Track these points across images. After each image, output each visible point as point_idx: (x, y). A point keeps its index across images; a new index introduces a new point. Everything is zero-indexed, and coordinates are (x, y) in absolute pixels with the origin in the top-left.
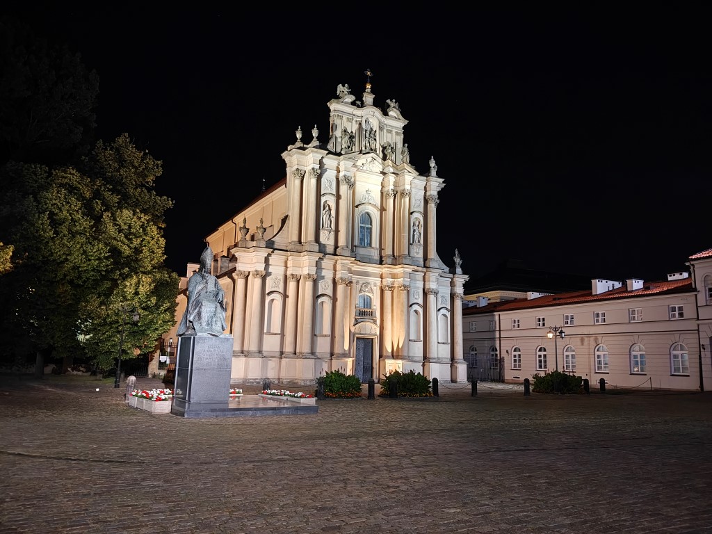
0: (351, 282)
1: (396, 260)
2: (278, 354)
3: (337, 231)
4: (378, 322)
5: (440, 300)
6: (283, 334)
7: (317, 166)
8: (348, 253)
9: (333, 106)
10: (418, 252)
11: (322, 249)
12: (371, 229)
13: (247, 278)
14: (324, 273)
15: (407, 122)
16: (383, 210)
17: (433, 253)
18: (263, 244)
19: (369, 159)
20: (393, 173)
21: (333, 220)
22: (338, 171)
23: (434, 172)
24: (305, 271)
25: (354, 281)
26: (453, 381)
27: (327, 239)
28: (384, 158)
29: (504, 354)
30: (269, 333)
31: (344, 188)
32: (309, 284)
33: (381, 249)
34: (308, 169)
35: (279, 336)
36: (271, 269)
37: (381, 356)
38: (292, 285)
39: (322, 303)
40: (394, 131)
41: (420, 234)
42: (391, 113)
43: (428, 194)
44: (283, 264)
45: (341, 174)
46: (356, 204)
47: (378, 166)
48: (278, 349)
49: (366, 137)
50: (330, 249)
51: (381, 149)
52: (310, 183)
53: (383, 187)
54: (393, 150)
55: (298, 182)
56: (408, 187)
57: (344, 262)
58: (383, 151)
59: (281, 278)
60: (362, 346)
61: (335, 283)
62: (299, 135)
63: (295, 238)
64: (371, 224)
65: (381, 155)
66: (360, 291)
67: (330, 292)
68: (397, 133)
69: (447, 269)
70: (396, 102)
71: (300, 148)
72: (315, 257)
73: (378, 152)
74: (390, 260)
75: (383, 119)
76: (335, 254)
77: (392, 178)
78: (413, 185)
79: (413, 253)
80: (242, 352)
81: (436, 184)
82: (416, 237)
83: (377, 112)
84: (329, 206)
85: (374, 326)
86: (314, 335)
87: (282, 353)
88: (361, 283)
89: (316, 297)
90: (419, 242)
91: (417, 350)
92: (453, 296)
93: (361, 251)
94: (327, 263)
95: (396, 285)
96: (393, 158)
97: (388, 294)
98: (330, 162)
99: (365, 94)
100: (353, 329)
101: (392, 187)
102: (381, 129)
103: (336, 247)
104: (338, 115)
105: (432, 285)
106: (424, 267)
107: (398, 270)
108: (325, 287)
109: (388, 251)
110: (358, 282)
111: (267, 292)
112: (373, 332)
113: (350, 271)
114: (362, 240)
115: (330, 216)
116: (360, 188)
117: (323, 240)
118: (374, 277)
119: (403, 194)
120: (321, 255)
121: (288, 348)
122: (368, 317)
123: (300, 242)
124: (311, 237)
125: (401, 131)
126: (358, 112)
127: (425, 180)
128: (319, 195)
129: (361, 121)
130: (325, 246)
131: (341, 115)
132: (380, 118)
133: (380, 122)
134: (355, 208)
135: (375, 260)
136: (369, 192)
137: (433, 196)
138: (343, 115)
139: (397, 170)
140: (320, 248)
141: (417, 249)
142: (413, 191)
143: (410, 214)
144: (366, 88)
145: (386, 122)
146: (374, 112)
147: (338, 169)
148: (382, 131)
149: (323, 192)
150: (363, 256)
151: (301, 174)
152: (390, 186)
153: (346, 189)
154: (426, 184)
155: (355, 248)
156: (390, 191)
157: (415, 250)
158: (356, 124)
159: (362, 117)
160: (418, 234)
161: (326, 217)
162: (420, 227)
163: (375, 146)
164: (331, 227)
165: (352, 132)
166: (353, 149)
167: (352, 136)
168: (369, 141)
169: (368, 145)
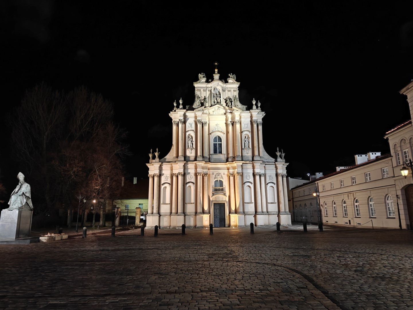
0: (207, 174)
2: (169, 214)
3: (196, 149)
5: (268, 178)
6: (171, 204)
7: (183, 118)
10: (248, 153)
12: (221, 144)
13: (153, 178)
14: (189, 171)
15: (239, 83)
16: (227, 133)
17: (256, 152)
19: (216, 108)
20: (230, 113)
21: (194, 143)
24: (179, 171)
25: (210, 173)
27: (190, 153)
30: (164, 203)
32: (180, 178)
33: (228, 154)
35: (169, 206)
36: (163, 172)
37: (230, 213)
38: (174, 178)
40: (232, 90)
41: (249, 142)
42: (229, 81)
43: (253, 119)
44: (170, 169)
45: (198, 120)
46: (210, 133)
47: (222, 110)
48: (169, 211)
49: (214, 97)
50: (192, 158)
51: (224, 101)
53: (226, 121)
54: (231, 100)
55: (175, 128)
57: (199, 164)
58: (226, 102)
59: (169, 176)
60: (218, 207)
61: (196, 175)
62: (175, 105)
63: (175, 155)
64: (221, 141)
66: (215, 178)
67: (193, 180)
68: (234, 91)
69: (273, 160)
70: (233, 74)
71: (175, 111)
72: (183, 164)
73: (222, 103)
74: (231, 160)
75: (225, 85)
76: (195, 160)
77: (229, 116)
78: (242, 117)
79: (245, 154)
83: (220, 83)
84: (192, 136)
85: (224, 197)
86: (185, 203)
87: (171, 213)
88: (215, 174)
89: (185, 183)
90: (249, 147)
91: (251, 208)
92: (277, 175)
93: (215, 157)
94: (190, 166)
95: (235, 173)
97: (231, 178)
98: (190, 114)
99: (214, 75)
100: (211, 199)
102: (224, 91)
103: (196, 156)
104: (198, 90)
105: (257, 171)
106: (253, 160)
108: (190, 178)
109: (231, 155)
110: (213, 174)
112: (224, 200)
113: (206, 168)
114: (215, 151)
115: (192, 141)
117: (188, 153)
118: (223, 171)
120: (186, 162)
121: (174, 211)
122: (220, 192)
125: (237, 89)
126: (209, 85)
127: (250, 112)
128: (185, 132)
129: (211, 89)
130: (189, 157)
131: (200, 89)
132: (223, 85)
133: (222, 88)
134: (210, 135)
135: (224, 160)
136: (218, 125)
137: (255, 120)
138: (201, 89)
139: (232, 110)
140: (187, 159)
141: (247, 151)
142: (242, 120)
143: (241, 132)
144: (215, 72)
145: (227, 87)
146: (218, 83)
147: (196, 117)
148: (224, 92)
149: (187, 130)
150: (215, 159)
151: (176, 123)
152: (230, 120)
153: (199, 126)
154: (251, 115)
155: (211, 155)
156: (229, 122)
157: (246, 152)
158: (209, 91)
159: (211, 87)
160: (248, 143)
161: (190, 142)
162: (249, 139)
163: (220, 100)
164: (193, 147)
165: (205, 96)
166: (207, 105)
167: (205, 98)
168: (216, 99)
169: (216, 101)
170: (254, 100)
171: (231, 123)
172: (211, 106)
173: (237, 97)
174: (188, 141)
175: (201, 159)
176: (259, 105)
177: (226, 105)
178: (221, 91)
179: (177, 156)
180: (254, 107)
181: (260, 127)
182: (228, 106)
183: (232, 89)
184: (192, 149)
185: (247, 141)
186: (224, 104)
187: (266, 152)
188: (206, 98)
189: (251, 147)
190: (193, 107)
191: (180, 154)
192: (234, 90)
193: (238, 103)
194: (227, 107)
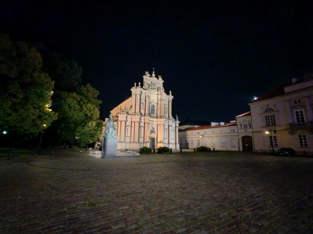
0: (149, 123)
1: (161, 117)
2: (129, 142)
3: (145, 109)
4: (156, 134)
5: (172, 128)
6: (131, 137)
7: (140, 93)
8: (148, 115)
9: (144, 77)
10: (167, 115)
11: (141, 114)
13: (121, 122)
14: (142, 121)
15: (163, 81)
16: (157, 104)
17: (171, 115)
18: (125, 113)
19: (154, 91)
20: (160, 94)
21: (144, 107)
22: (146, 94)
23: (171, 94)
24: (137, 120)
25: (150, 123)
26: (176, 149)
28: (158, 91)
29: (189, 142)
30: (127, 137)
31: (147, 98)
32: (138, 124)
33: (157, 114)
34: (138, 93)
35: (130, 138)
36: (128, 119)
37: (157, 143)
38: (133, 124)
39: (141, 129)
42: (159, 79)
43: (169, 100)
44: (131, 118)
45: (146, 95)
46: (150, 102)
47: (156, 93)
48: (129, 141)
49: (153, 85)
50: (143, 114)
51: (157, 88)
52: (138, 97)
53: (157, 98)
54: (160, 89)
55: (135, 96)
56: (164, 98)
57: (147, 118)
59: (130, 122)
60: (152, 140)
61: (145, 123)
62: (135, 84)
63: (134, 111)
64: (154, 108)
65: (157, 90)
66: (152, 125)
67: (143, 126)
68: (161, 84)
69: (174, 120)
70: (161, 76)
71: (136, 88)
72: (140, 116)
74: (159, 117)
76: (145, 116)
77: (160, 96)
79: (166, 116)
80: (120, 141)
81: (171, 97)
82: (166, 111)
83: (156, 79)
84: (143, 103)
86: (139, 137)
87: (130, 142)
89: (140, 127)
91: (166, 141)
92: (176, 127)
93: (152, 115)
94: (143, 118)
95: (161, 124)
96: (160, 90)
97: (159, 126)
98: (143, 91)
100: (149, 136)
101: (160, 98)
103: (145, 114)
104: (145, 79)
105: (170, 124)
106: (169, 119)
107: (162, 120)
108: (142, 124)
109: (159, 115)
110: (151, 123)
111: (126, 125)
112: (155, 136)
113: (149, 120)
114: (152, 112)
116: (151, 98)
117: (141, 112)
118: (155, 122)
119: (163, 100)
120: (141, 116)
121: (132, 141)
122: (153, 132)
123: (135, 112)
124: (138, 111)
135: (155, 117)
136: (154, 99)
144: (153, 72)
149: (141, 99)
154: (169, 97)
155: (150, 114)
159: (152, 80)
162: (167, 108)
166: (149, 88)
171: (160, 100)
174: (141, 105)
188: (149, 85)
190: (143, 88)
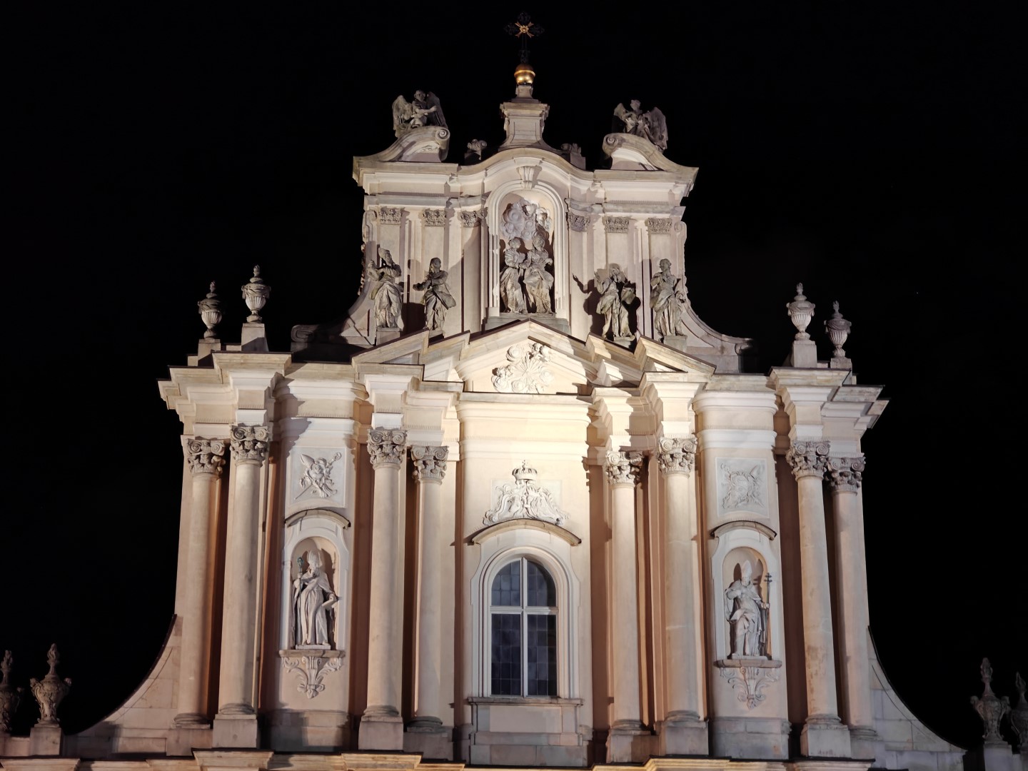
1: (653, 741)
3: (358, 654)
7: (268, 415)
9: (373, 176)
10: (758, 697)
11: (279, 735)
12: (552, 620)
15: (692, 172)
16: (603, 534)
19: (519, 349)
20: (623, 385)
21: (342, 611)
22: (367, 417)
23: (808, 349)
27: (311, 689)
33: (601, 699)
40: (640, 220)
41: (764, 613)
43: (794, 439)
46: (467, 533)
47: (562, 368)
49: (503, 266)
51: (580, 298)
53: (591, 444)
58: (590, 307)
62: (208, 316)
63: (187, 703)
64: (551, 601)
65: (581, 322)
70: (644, 109)
71: (204, 362)
73: (562, 313)
75: (585, 185)
76: (346, 747)
77: (618, 407)
78: (712, 418)
79: (732, 704)
82: (742, 628)
84: (327, 557)
90: (763, 648)
93: (499, 719)
99: (507, 109)
101: (626, 441)
102: (576, 222)
103: (359, 716)
104: (383, 210)
106: (791, 754)
109: (625, 708)
114: (508, 672)
115: (326, 597)
116: (488, 464)
117: (290, 695)
125: (673, 212)
126: (471, 180)
127: (772, 386)
128: (278, 522)
129: (485, 211)
130: (298, 719)
131: (399, 206)
132: (569, 184)
133: (567, 200)
134: (468, 549)
135: (569, 750)
136: (528, 476)
137: (808, 445)
138: (407, 207)
139: (636, 367)
140: (282, 731)
141: (752, 684)
142: (715, 439)
143: (707, 535)
144: (514, 84)
145: (601, 194)
146: (537, 169)
147: (362, 411)
148: (581, 230)
149: (290, 509)
150: (503, 741)
151: (211, 455)
152: (619, 438)
153: (387, 478)
154: (781, 405)
155: (468, 708)
156: (613, 456)
157: (741, 690)
158: (466, 226)
159: (486, 195)
160: (754, 615)
161: (308, 601)
162: (763, 584)
163: (552, 292)
164: (331, 641)
165: (434, 261)
166: (450, 325)
167: (436, 276)
168: (521, 280)
169: (515, 294)
170: (801, 298)
171: (626, 462)
172: (483, 332)
173: (678, 268)
174: (293, 590)
175: (393, 735)
176: (841, 337)
177: (596, 330)
178: (555, 227)
179: (207, 713)
180: (804, 349)
181: (851, 503)
182: (610, 337)
183: (634, 215)
184: (323, 658)
185: (748, 604)
186: (581, 324)
187: (892, 693)
188: (442, 275)
189: (777, 648)
190: (343, 334)
191: (230, 693)
192: (651, 223)
193: (685, 317)
194: (598, 346)
